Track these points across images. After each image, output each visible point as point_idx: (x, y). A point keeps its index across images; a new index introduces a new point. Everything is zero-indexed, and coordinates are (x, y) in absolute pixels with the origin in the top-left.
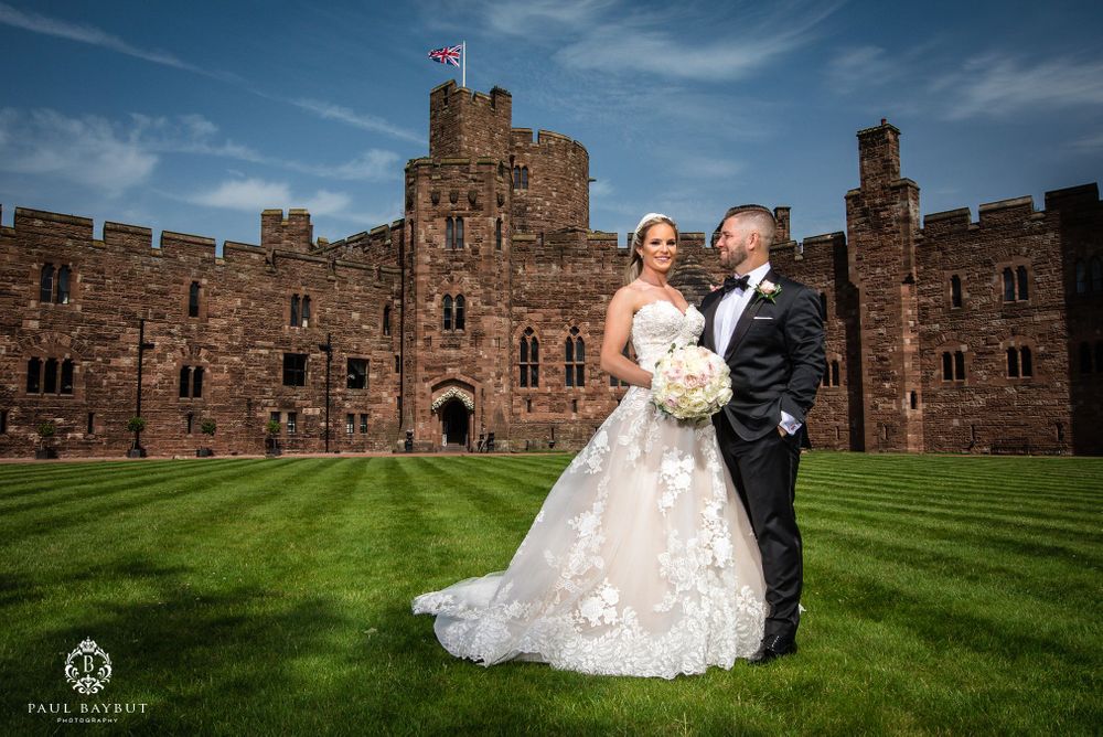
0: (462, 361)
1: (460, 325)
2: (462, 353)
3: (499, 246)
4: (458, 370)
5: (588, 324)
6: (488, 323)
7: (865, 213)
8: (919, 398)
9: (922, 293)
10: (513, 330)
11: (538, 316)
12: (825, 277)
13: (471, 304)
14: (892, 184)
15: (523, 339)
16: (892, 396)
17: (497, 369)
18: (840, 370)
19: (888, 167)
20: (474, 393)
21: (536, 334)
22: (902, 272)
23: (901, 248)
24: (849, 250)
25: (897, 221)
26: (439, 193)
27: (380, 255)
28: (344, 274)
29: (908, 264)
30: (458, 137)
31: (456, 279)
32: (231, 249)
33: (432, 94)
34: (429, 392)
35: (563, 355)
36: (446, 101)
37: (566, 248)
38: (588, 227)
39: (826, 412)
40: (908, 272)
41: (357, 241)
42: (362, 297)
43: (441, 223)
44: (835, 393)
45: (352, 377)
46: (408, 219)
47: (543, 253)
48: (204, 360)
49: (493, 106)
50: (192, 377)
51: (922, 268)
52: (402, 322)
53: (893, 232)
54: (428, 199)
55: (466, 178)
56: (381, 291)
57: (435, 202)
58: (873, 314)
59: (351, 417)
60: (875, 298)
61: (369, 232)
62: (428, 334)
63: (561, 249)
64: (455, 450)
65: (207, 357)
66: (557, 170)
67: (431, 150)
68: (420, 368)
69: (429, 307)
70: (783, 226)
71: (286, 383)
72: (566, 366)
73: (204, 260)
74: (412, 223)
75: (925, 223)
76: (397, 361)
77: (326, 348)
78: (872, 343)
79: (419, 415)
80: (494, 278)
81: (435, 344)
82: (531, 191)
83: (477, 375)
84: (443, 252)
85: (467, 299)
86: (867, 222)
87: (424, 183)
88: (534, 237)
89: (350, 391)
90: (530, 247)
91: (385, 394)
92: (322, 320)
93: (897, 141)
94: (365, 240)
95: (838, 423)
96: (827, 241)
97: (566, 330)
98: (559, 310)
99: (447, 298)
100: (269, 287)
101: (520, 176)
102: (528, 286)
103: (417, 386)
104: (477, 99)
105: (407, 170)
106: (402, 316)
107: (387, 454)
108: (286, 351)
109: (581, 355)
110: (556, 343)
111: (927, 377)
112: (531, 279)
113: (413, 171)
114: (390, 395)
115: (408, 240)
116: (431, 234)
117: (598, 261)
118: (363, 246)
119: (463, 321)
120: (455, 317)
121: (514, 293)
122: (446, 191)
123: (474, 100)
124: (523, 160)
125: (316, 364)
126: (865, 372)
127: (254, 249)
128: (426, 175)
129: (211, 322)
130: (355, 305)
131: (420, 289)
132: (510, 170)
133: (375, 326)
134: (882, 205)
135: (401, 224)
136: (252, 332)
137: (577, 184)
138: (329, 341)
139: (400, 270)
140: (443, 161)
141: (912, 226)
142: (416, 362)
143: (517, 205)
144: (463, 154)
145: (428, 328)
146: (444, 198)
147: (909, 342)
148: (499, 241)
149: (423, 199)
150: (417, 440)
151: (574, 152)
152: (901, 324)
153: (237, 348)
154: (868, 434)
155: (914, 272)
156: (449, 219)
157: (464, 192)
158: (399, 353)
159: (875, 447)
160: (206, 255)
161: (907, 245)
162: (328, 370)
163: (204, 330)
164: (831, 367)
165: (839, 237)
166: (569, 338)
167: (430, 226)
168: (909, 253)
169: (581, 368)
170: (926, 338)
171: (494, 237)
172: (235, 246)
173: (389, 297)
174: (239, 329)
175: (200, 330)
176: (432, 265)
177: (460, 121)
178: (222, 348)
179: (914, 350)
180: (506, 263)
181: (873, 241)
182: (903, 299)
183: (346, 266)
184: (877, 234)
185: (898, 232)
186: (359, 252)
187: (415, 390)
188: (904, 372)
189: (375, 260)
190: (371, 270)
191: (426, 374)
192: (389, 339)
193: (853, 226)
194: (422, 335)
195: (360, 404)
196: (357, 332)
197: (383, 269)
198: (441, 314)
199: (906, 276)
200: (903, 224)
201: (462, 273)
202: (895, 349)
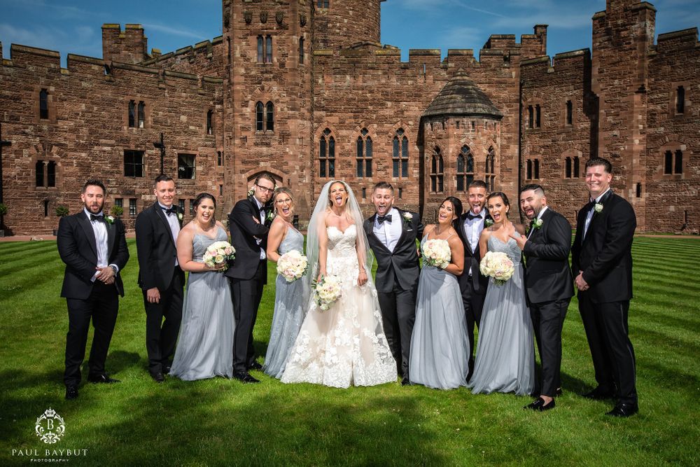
0: (272, 157)
1: (270, 126)
2: (272, 150)
3: (301, 61)
4: (268, 164)
5: (375, 126)
6: (292, 125)
7: (608, 32)
8: (643, 188)
9: (651, 101)
10: (313, 130)
11: (335, 119)
12: (572, 87)
13: (279, 110)
14: (633, 7)
15: (323, 138)
16: (621, 185)
17: (300, 163)
18: (580, 165)
20: (282, 182)
21: (333, 134)
22: (636, 84)
23: (637, 63)
24: (593, 65)
25: (635, 39)
26: (251, 14)
27: (203, 67)
28: (173, 83)
29: (642, 77)
31: (266, 88)
32: (74, 61)
34: (245, 181)
35: (355, 151)
37: (358, 62)
38: (379, 42)
39: (567, 199)
40: (641, 83)
41: (184, 53)
42: (189, 102)
43: (253, 40)
44: (575, 183)
45: (183, 169)
46: (225, 35)
47: (339, 66)
48: (56, 156)
50: (46, 169)
51: (653, 80)
53: (631, 49)
54: (242, 19)
56: (204, 97)
57: (248, 22)
58: (610, 119)
60: (612, 105)
61: (194, 46)
62: (244, 134)
63: (354, 63)
65: (58, 153)
68: (238, 162)
69: (244, 111)
70: (541, 41)
71: (126, 175)
72: (358, 160)
73: (50, 70)
74: (229, 39)
75: (659, 41)
76: (220, 155)
77: (160, 145)
78: (609, 142)
80: (297, 88)
81: (250, 142)
82: (331, 10)
83: (285, 168)
84: (255, 65)
85: (276, 105)
86: (609, 40)
87: (238, 6)
88: (331, 52)
89: (181, 181)
90: (328, 60)
91: (210, 183)
92: (155, 122)
94: (190, 53)
95: (576, 208)
96: (575, 57)
97: (357, 131)
98: (352, 114)
99: (259, 104)
100: (109, 94)
102: (327, 94)
103: (236, 177)
106: (223, 118)
108: (126, 148)
109: (369, 152)
110: (349, 142)
111: (651, 171)
112: (329, 88)
114: (214, 183)
115: (226, 54)
116: (246, 50)
117: (385, 73)
118: (189, 58)
119: (273, 123)
120: (265, 119)
121: (315, 99)
122: (257, 12)
125: (151, 159)
127: (94, 61)
129: (60, 123)
130: (183, 109)
131: (236, 96)
133: (200, 126)
134: (623, 25)
135: (220, 40)
136: (96, 132)
138: (162, 139)
141: (647, 44)
142: (234, 157)
145: (243, 129)
146: (256, 19)
147: (637, 142)
148: (302, 56)
149: (237, 19)
152: (631, 127)
153: (84, 145)
155: (646, 83)
156: (260, 37)
157: (272, 13)
158: (220, 150)
160: (52, 65)
161: (642, 60)
162: (162, 163)
163: (54, 130)
164: (573, 162)
165: (587, 52)
166: (360, 138)
167: (244, 43)
168: (643, 67)
169: (369, 161)
170: (652, 139)
171: (297, 52)
172: (78, 58)
173: (211, 103)
174: (85, 130)
175: (50, 130)
176: (246, 76)
178: (71, 145)
179: (642, 149)
180: (308, 75)
181: (613, 57)
182: (636, 106)
183: (174, 76)
184: (617, 51)
185: (635, 49)
186: (186, 63)
187: (234, 181)
188: (632, 168)
189: (199, 71)
190: (195, 80)
191: (243, 167)
192: (212, 138)
193: (598, 44)
194: (239, 134)
195: (190, 191)
196: (186, 132)
197: (205, 78)
198: (254, 117)
199: (640, 86)
200: (640, 43)
201: (271, 83)
202: (626, 148)
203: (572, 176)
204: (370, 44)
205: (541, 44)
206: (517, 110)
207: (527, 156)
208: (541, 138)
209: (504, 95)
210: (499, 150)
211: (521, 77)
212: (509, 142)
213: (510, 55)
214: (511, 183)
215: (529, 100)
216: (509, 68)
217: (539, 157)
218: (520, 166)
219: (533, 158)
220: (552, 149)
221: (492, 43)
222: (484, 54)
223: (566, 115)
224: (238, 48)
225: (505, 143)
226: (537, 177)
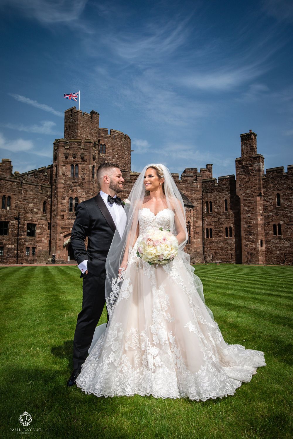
3: (93, 177)
7: (243, 167)
8: (264, 242)
9: (265, 200)
12: (227, 193)
14: (254, 156)
16: (253, 241)
18: (233, 231)
19: (252, 149)
22: (258, 192)
23: (257, 182)
24: (236, 182)
25: (256, 171)
26: (68, 154)
27: (42, 180)
28: (26, 187)
29: (260, 188)
30: (77, 131)
31: (75, 190)
33: (65, 112)
34: (62, 238)
36: (71, 115)
38: (130, 170)
39: (227, 248)
40: (260, 191)
41: (32, 173)
42: (34, 197)
43: (69, 167)
44: (230, 240)
45: (29, 231)
46: (54, 164)
49: (92, 118)
51: (265, 190)
52: (51, 208)
53: (254, 175)
54: (63, 156)
55: (80, 148)
56: (42, 195)
57: (66, 158)
58: (246, 208)
59: (28, 249)
60: (247, 202)
61: (37, 170)
62: (62, 213)
64: (73, 263)
66: (118, 146)
67: (65, 136)
68: (59, 228)
69: (63, 202)
70: (210, 172)
74: (56, 166)
75: (267, 172)
76: (49, 225)
77: (17, 219)
78: (246, 220)
79: (58, 248)
80: (91, 191)
81: (65, 218)
82: (107, 155)
84: (69, 179)
85: (80, 199)
86: (243, 171)
87: (62, 150)
89: (28, 237)
91: (43, 239)
92: (16, 207)
93: (256, 139)
94: (34, 173)
95: (232, 252)
96: (227, 178)
99: (71, 198)
101: (102, 148)
103: (57, 236)
104: (85, 115)
105: (54, 144)
106: (51, 206)
107: (44, 265)
111: (267, 234)
113: (57, 144)
114: (46, 239)
115: (54, 173)
116: (65, 171)
118: (35, 175)
120: (74, 206)
122: (71, 153)
123: (84, 115)
124: (104, 141)
125: (13, 226)
126: (243, 232)
128: (63, 146)
130: (31, 200)
131: (59, 194)
132: (98, 145)
133: (39, 209)
134: (250, 164)
135: (52, 167)
137: (126, 152)
138: (19, 216)
139: (50, 186)
140: (70, 140)
141: (261, 173)
142: (57, 225)
143: (101, 160)
144: (79, 138)
146: (70, 156)
147: (260, 220)
148: (93, 175)
149: (61, 156)
150: (57, 258)
151: (125, 139)
152: (257, 212)
154: (243, 257)
155: (262, 192)
156: (72, 165)
157: (79, 154)
158: (49, 222)
159: (246, 262)
161: (260, 181)
162: (18, 228)
164: (229, 229)
165: (232, 177)
167: (64, 168)
168: (260, 184)
170: (266, 218)
171: (91, 173)
173: (46, 198)
176: (64, 184)
177: (77, 124)
179: (262, 223)
180: (96, 184)
181: (246, 179)
182: (258, 202)
183: (27, 184)
184: (248, 176)
185: (256, 175)
186: (33, 178)
187: (56, 237)
188: (258, 232)
189: (40, 182)
190: (38, 186)
191: (61, 230)
192: (45, 215)
193: (238, 173)
194: (60, 214)
195: (32, 243)
196: (32, 212)
197: (43, 185)
198: (68, 205)
199: (259, 193)
200: (258, 172)
201: (77, 188)
202: (254, 222)
203: (229, 236)
204: (126, 171)
205: (210, 173)
206: (200, 203)
207: (206, 226)
208: (212, 217)
209: (194, 196)
210: (193, 223)
211: (202, 188)
212: (197, 219)
213: (197, 177)
214: (199, 240)
215: (206, 199)
216: (196, 183)
217: (212, 227)
218: (203, 232)
219: (209, 227)
220: (219, 223)
221: (186, 172)
222: (184, 176)
223: (225, 206)
224: (61, 170)
225: (195, 219)
226: (211, 237)
